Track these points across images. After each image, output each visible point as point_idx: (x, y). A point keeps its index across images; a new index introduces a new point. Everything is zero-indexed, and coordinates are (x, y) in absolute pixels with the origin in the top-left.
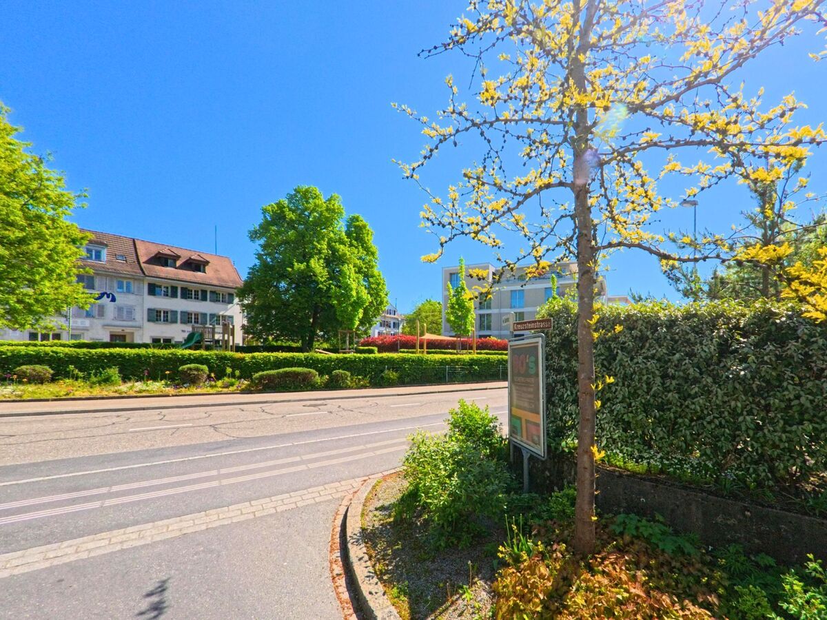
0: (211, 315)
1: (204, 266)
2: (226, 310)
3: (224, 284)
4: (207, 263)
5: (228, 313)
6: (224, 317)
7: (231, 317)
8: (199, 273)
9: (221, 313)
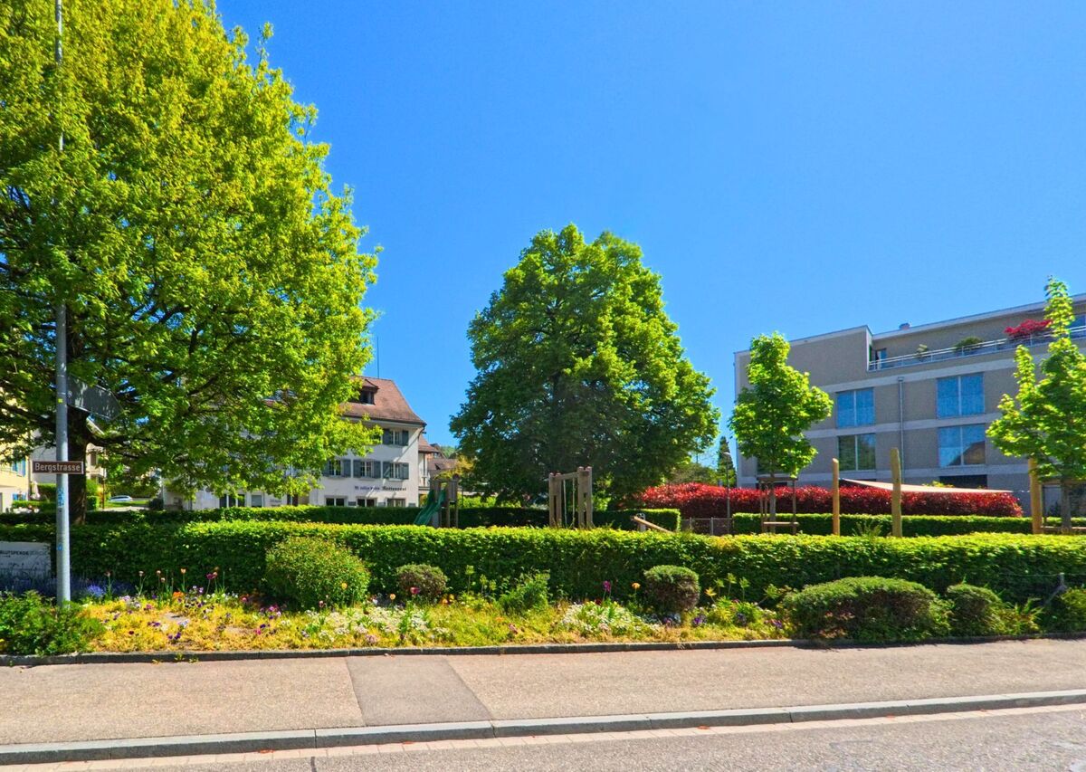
0: (384, 463)
1: (373, 394)
2: (401, 456)
3: (398, 417)
4: (376, 389)
5: (403, 460)
6: (398, 465)
7: (406, 465)
8: (368, 405)
9: (395, 460)
